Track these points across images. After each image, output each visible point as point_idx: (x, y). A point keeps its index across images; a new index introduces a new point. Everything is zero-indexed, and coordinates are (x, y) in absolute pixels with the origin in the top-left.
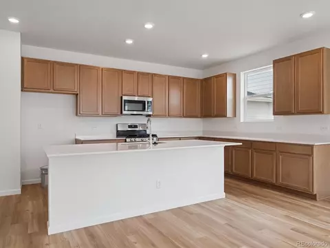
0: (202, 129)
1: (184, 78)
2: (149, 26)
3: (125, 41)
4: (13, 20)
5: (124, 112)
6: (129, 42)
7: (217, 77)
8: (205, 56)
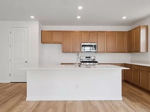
0: (130, 59)
1: (116, 32)
2: (80, 8)
3: (77, 17)
4: (32, 17)
5: (82, 51)
6: (79, 17)
7: (135, 29)
8: (124, 18)
